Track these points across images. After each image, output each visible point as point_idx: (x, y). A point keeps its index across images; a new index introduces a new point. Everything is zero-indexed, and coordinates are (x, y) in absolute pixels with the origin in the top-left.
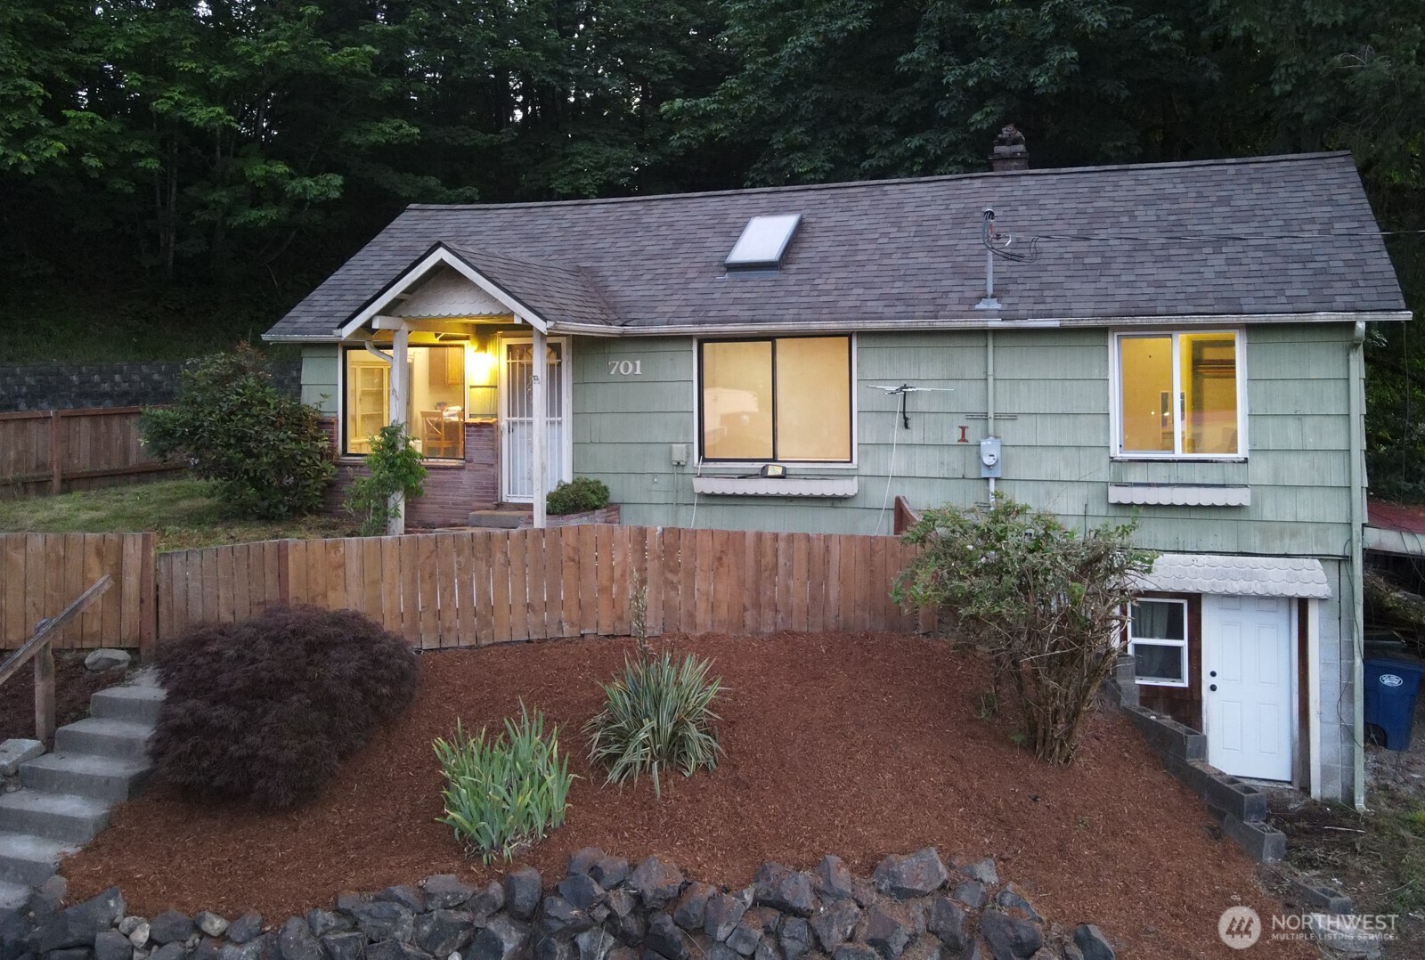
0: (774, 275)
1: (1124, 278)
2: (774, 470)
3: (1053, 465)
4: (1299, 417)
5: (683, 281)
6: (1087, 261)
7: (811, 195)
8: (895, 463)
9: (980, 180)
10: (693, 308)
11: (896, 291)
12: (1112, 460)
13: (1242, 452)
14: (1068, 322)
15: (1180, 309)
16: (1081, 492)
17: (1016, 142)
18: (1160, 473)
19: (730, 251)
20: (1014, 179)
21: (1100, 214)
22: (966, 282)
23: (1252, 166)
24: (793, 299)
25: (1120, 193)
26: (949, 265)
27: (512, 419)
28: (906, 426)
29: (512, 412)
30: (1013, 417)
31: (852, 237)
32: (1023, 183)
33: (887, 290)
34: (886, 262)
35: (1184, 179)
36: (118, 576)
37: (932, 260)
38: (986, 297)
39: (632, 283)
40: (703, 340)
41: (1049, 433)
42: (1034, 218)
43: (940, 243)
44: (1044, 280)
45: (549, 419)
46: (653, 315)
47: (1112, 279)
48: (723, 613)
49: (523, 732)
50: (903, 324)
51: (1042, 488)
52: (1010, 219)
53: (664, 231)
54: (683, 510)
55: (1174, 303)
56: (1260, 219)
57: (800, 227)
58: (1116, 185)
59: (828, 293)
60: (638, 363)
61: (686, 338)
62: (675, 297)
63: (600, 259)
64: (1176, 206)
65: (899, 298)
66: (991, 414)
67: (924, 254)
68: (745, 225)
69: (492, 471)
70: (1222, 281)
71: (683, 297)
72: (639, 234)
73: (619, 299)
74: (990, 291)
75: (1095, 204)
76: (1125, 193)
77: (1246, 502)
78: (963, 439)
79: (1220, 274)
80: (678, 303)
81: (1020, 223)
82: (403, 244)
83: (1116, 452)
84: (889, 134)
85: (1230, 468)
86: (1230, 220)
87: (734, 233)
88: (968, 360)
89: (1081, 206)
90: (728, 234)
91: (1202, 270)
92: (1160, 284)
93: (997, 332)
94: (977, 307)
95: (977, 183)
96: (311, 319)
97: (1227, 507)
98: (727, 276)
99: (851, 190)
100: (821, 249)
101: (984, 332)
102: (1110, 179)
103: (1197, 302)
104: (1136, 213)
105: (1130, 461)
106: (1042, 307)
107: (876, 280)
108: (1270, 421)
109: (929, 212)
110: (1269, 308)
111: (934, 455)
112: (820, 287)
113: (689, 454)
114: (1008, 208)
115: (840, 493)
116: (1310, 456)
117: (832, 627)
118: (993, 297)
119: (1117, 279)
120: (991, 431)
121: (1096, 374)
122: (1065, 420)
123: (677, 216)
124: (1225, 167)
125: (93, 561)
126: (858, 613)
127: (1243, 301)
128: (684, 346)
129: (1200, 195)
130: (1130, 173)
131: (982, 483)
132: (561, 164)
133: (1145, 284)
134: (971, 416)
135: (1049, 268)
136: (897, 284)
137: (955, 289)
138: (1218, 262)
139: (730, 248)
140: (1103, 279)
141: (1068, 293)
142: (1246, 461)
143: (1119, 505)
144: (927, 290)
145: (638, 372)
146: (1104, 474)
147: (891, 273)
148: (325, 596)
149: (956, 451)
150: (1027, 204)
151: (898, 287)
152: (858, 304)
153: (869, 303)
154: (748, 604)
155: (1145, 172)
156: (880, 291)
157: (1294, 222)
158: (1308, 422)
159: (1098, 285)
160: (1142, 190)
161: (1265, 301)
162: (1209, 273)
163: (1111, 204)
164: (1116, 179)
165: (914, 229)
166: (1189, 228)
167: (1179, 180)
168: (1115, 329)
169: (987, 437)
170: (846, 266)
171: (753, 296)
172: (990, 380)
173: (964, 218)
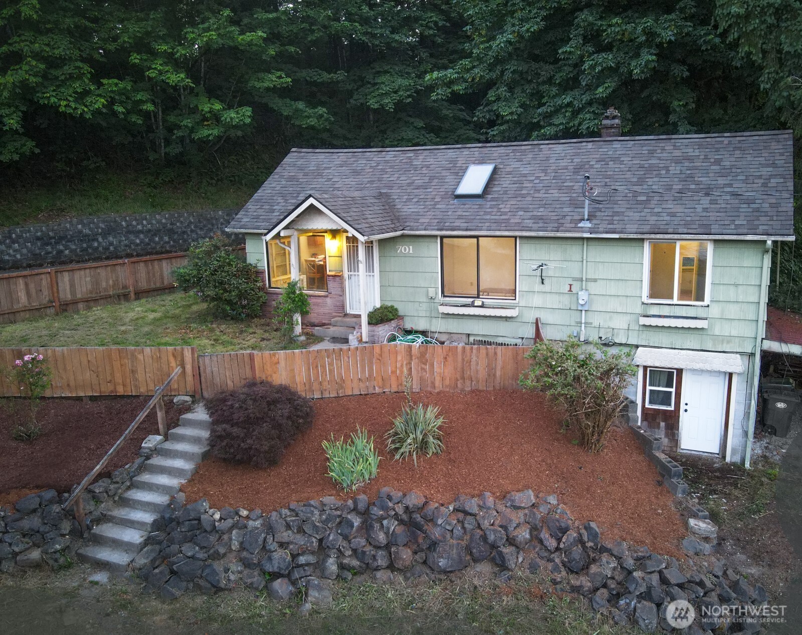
0: (479, 201)
1: (656, 210)
2: (478, 302)
3: (613, 305)
4: (736, 285)
5: (433, 203)
6: (639, 198)
7: (502, 150)
8: (537, 301)
9: (591, 144)
10: (437, 220)
11: (539, 214)
12: (643, 303)
13: (706, 302)
14: (623, 236)
15: (680, 231)
16: (628, 318)
17: (614, 117)
18: (666, 311)
19: (458, 185)
20: (608, 143)
21: (650, 169)
22: (576, 210)
23: (738, 138)
24: (488, 217)
25: (665, 155)
26: (568, 199)
27: (350, 273)
28: (543, 283)
29: (350, 270)
30: (595, 280)
31: (521, 178)
32: (614, 146)
33: (535, 213)
34: (536, 195)
35: (700, 146)
36: (183, 366)
37: (560, 195)
38: (584, 220)
39: (408, 203)
40: (442, 237)
41: (613, 289)
42: (616, 170)
43: (565, 184)
44: (615, 210)
45: (368, 274)
46: (418, 224)
47: (649, 210)
48: (447, 382)
49: (359, 438)
50: (541, 234)
51: (608, 315)
52: (603, 170)
53: (424, 171)
54: (434, 320)
55: (678, 227)
56: (734, 174)
57: (495, 171)
58: (663, 149)
59: (505, 213)
60: (411, 247)
61: (435, 236)
62: (428, 213)
63: (391, 188)
64: (692, 164)
65: (541, 218)
66: (584, 279)
67: (556, 191)
68: (467, 168)
69: (341, 298)
70: (705, 214)
71: (433, 213)
72: (412, 172)
73: (401, 214)
74: (586, 217)
75: (650, 162)
76: (666, 155)
77: (706, 327)
78: (570, 291)
79: (705, 210)
80: (430, 217)
81: (608, 173)
82: (290, 174)
83: (645, 299)
84: (554, 90)
85: (700, 309)
86: (717, 175)
87: (460, 174)
88: (574, 251)
89: (642, 162)
90: (457, 174)
91: (696, 206)
92: (673, 215)
93: (588, 239)
94: (580, 225)
95: (590, 145)
96: (248, 220)
97: (696, 329)
98: (456, 201)
99: (523, 147)
100: (504, 186)
101: (583, 239)
102: (661, 145)
103: (689, 226)
104: (670, 168)
105: (652, 304)
106: (611, 226)
107: (530, 206)
108: (721, 287)
109: (563, 163)
110: (725, 231)
111: (556, 297)
112: (502, 210)
113: (436, 294)
114: (603, 163)
115: (509, 315)
116: (740, 305)
117: (498, 388)
118: (588, 220)
119: (652, 210)
120: (584, 287)
121: (637, 261)
122: (621, 282)
123: (431, 161)
124: (723, 139)
125: (172, 359)
126: (510, 381)
127: (713, 227)
128: (433, 240)
129: (706, 157)
130: (673, 141)
131: (579, 312)
132: (372, 89)
133: (665, 214)
134: (575, 279)
135: (619, 202)
136: (541, 210)
137: (570, 214)
138: (706, 201)
139: (458, 184)
140: (645, 210)
141: (626, 218)
142: (708, 306)
143: (644, 325)
144: (556, 214)
145: (411, 252)
146: (639, 309)
147: (538, 202)
148: (271, 376)
149: (567, 296)
150: (615, 160)
151: (541, 212)
152: (520, 221)
153: (526, 221)
154: (459, 378)
155: (681, 141)
156: (531, 214)
157: (750, 177)
158: (740, 287)
159: (643, 214)
160: (677, 153)
161: (724, 227)
162: (699, 208)
163: (658, 161)
164: (663, 145)
165: (553, 174)
166: (696, 179)
167: (697, 147)
168: (647, 239)
169: (582, 290)
170: (517, 197)
171: (468, 214)
172: (585, 262)
173: (580, 169)
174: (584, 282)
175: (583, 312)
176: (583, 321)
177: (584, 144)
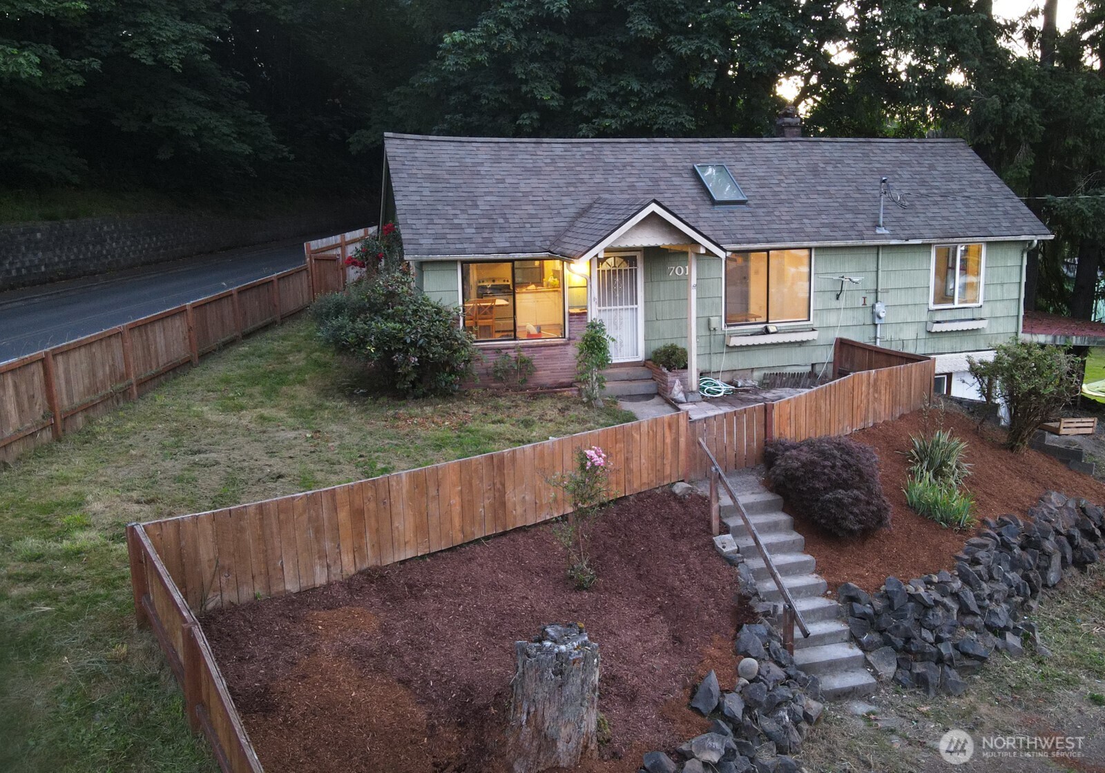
0: (745, 208)
1: (929, 215)
2: (772, 329)
3: (903, 315)
5: (691, 211)
8: (832, 319)
11: (827, 221)
12: (929, 310)
13: (981, 302)
16: (915, 327)
18: (948, 315)
22: (857, 216)
24: (774, 226)
26: (838, 204)
27: (602, 308)
28: (837, 299)
29: (602, 303)
30: (887, 291)
31: (763, 181)
33: (822, 221)
34: (800, 200)
37: (825, 200)
38: (879, 226)
41: (903, 298)
43: (818, 188)
45: (628, 307)
51: (899, 326)
54: (714, 358)
56: (956, 179)
59: (790, 221)
64: (913, 169)
66: (879, 290)
74: (882, 223)
77: (985, 326)
78: (865, 304)
83: (932, 307)
85: (975, 311)
86: (944, 179)
88: (869, 261)
93: (884, 247)
97: (976, 330)
98: (716, 208)
101: (878, 247)
104: (899, 172)
105: (937, 310)
107: (808, 213)
108: (992, 286)
111: (850, 313)
112: (782, 218)
113: (719, 323)
116: (1005, 302)
118: (883, 226)
120: (879, 299)
121: (925, 266)
122: (910, 290)
131: (872, 327)
134: (868, 291)
136: (823, 216)
137: (856, 220)
138: (959, 205)
142: (981, 306)
143: (935, 332)
146: (925, 318)
147: (812, 208)
149: (861, 311)
152: (815, 230)
153: (822, 230)
158: (1005, 285)
168: (934, 244)
169: (877, 301)
170: (781, 202)
171: (748, 223)
172: (880, 271)
173: (815, 171)
174: (879, 294)
175: (879, 326)
176: (878, 336)
177: (791, 144)
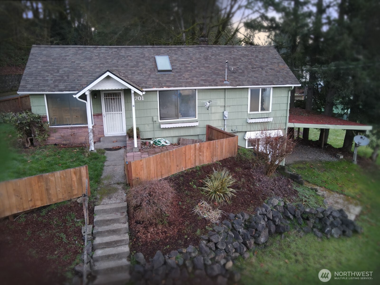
0: (173, 73)
1: (249, 76)
4: (280, 104)
5: (147, 74)
10: (157, 83)
11: (204, 78)
16: (242, 121)
18: (257, 116)
24: (181, 81)
26: (211, 72)
27: (107, 113)
28: (208, 109)
31: (183, 62)
33: (201, 78)
34: (196, 70)
36: (80, 178)
37: (207, 70)
39: (134, 75)
40: (159, 91)
41: (236, 109)
43: (205, 65)
45: (118, 112)
46: (148, 85)
53: (130, 58)
56: (266, 62)
59: (188, 79)
60: (142, 97)
61: (156, 91)
62: (149, 80)
64: (249, 57)
65: (206, 80)
67: (203, 68)
69: (102, 127)
70: (267, 77)
71: (152, 80)
74: (226, 79)
77: (272, 121)
83: (249, 112)
85: (268, 114)
86: (260, 62)
89: (229, 56)
90: (150, 60)
94: (224, 83)
97: (268, 122)
98: (159, 73)
100: (178, 66)
101: (225, 89)
104: (242, 59)
105: (251, 114)
107: (197, 75)
108: (275, 105)
109: (197, 56)
112: (185, 77)
113: (157, 119)
114: (214, 56)
115: (195, 125)
121: (246, 97)
122: (240, 106)
123: (130, 53)
131: (224, 120)
134: (221, 107)
137: (217, 78)
138: (264, 72)
141: (240, 79)
142: (271, 113)
143: (250, 123)
144: (211, 78)
146: (246, 117)
147: (199, 73)
149: (218, 114)
152: (197, 82)
153: (200, 82)
157: (272, 63)
162: (264, 75)
163: (235, 56)
165: (197, 61)
166: (254, 63)
168: (250, 88)
169: (225, 111)
170: (187, 71)
171: (170, 79)
172: (226, 99)
173: (206, 59)
174: (226, 107)
175: (226, 120)
176: (226, 124)
177: (200, 48)
